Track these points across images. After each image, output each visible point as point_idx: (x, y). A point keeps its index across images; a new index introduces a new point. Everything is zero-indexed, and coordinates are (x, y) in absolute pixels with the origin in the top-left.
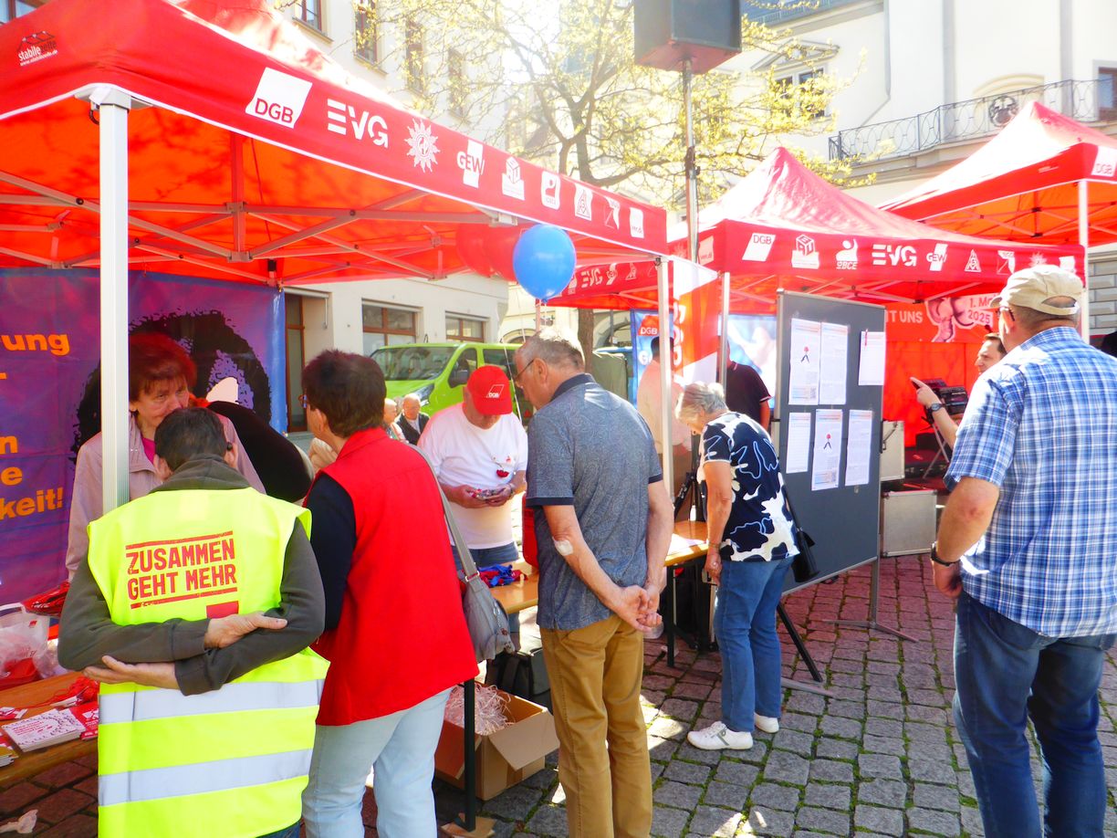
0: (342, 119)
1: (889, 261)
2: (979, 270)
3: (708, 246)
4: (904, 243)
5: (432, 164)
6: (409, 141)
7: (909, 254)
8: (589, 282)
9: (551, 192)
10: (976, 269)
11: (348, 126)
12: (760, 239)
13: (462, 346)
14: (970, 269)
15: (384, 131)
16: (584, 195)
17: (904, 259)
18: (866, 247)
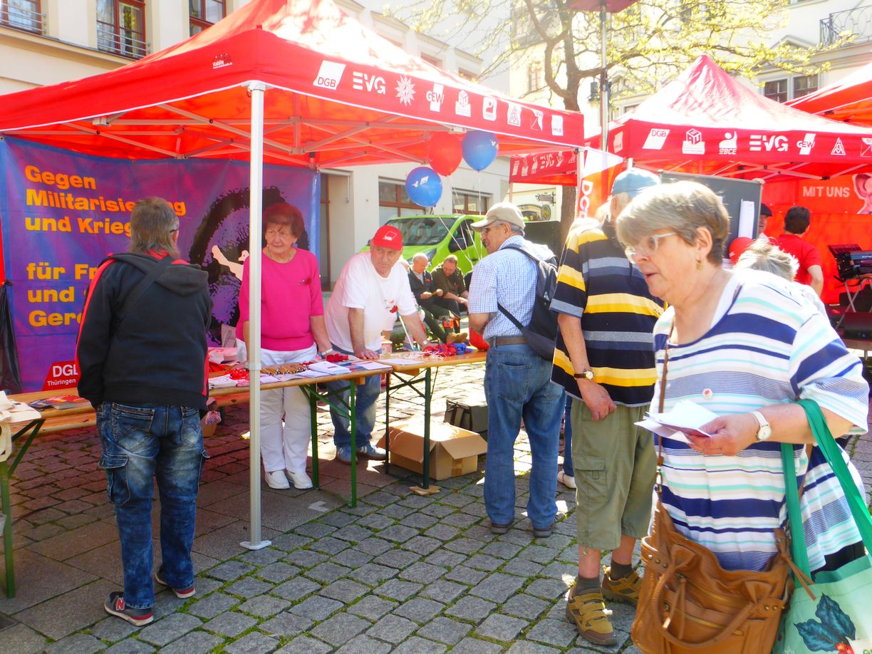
0: (361, 81)
1: (764, 148)
2: (844, 153)
3: (619, 140)
4: (778, 134)
5: (411, 100)
6: (397, 89)
7: (781, 142)
8: (545, 164)
9: (490, 110)
10: (841, 153)
11: (364, 85)
12: (657, 133)
13: (462, 217)
14: (836, 152)
15: (383, 85)
16: (515, 109)
17: (777, 146)
18: (744, 137)
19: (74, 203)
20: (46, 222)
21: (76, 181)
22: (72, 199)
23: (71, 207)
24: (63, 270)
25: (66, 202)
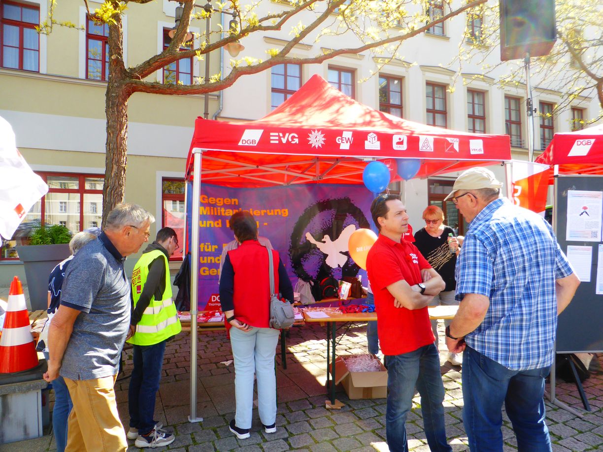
0: (277, 138)
3: (552, 151)
6: (309, 139)
15: (296, 138)
19: (225, 212)
20: (208, 222)
21: (227, 201)
22: (224, 211)
23: (223, 214)
24: (217, 247)
25: (221, 212)
